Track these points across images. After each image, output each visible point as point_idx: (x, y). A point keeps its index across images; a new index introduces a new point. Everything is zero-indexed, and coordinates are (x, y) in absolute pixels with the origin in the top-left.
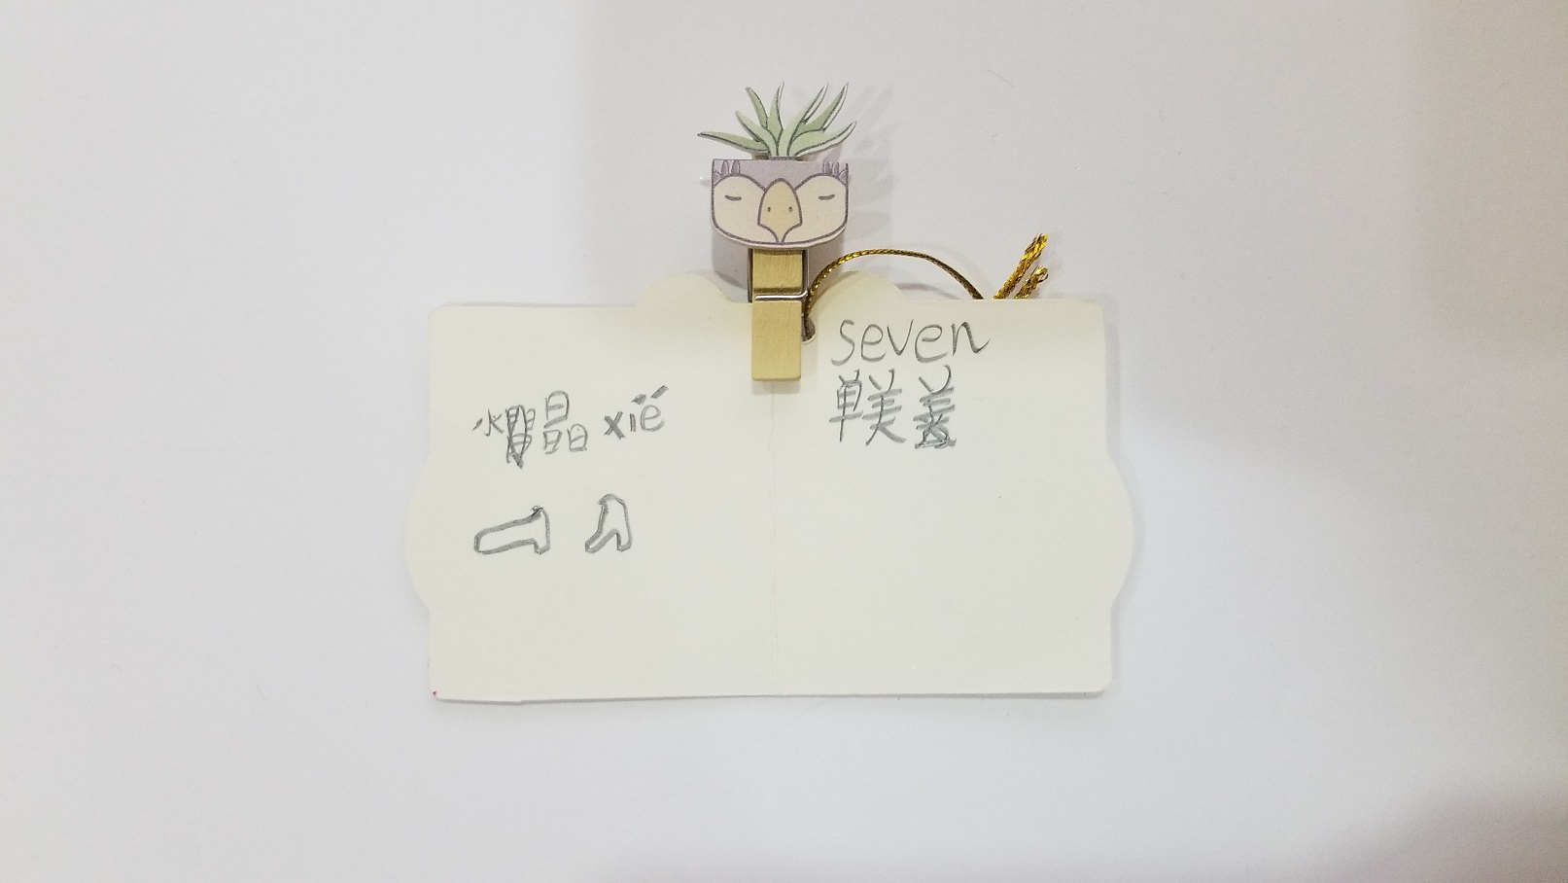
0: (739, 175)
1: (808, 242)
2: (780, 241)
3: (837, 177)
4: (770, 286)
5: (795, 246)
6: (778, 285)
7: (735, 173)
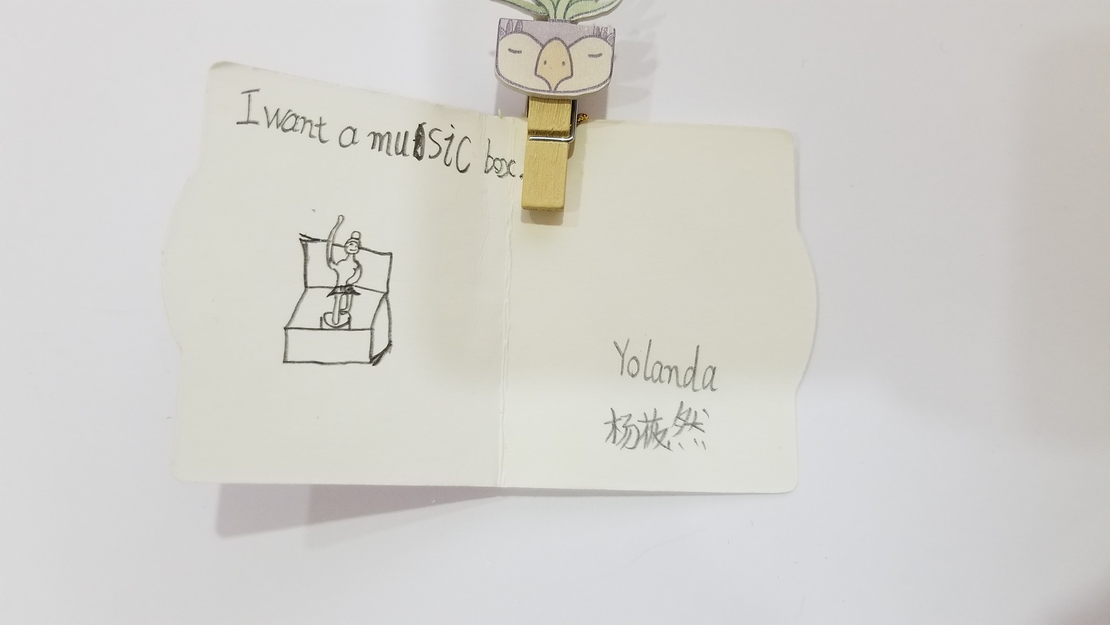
0: (522, 32)
1: (577, 91)
2: (553, 89)
3: (605, 39)
4: (542, 128)
5: (566, 94)
6: (549, 128)
7: (519, 30)
